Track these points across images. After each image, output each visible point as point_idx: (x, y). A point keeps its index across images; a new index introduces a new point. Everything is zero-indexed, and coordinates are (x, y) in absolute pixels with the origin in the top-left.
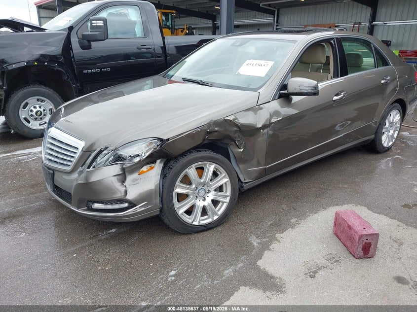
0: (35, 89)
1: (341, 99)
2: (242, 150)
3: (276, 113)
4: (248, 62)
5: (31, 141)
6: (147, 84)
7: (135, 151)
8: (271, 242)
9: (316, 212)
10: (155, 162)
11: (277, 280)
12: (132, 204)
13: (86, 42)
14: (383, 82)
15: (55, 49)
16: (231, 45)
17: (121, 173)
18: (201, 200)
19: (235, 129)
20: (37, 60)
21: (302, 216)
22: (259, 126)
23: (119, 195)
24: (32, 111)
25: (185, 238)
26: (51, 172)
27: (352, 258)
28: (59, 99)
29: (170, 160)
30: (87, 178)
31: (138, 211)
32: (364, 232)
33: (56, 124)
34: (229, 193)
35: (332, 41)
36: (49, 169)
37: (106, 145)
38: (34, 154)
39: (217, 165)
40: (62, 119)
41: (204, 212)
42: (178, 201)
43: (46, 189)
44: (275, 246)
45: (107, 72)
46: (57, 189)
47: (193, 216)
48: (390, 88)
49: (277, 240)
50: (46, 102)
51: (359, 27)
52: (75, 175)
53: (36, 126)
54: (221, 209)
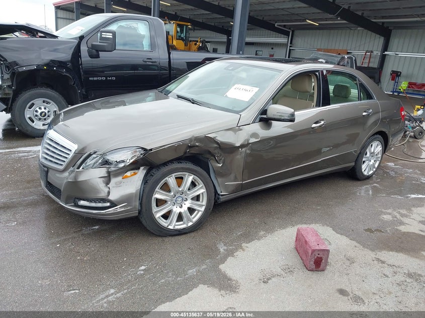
0: (42, 91)
1: (320, 126)
2: (220, 165)
3: (254, 135)
4: (236, 86)
5: (33, 140)
6: (150, 96)
7: (120, 157)
8: (237, 250)
9: (284, 228)
10: (139, 168)
11: (234, 282)
12: (113, 204)
13: (95, 52)
14: (364, 114)
15: (65, 55)
16: (225, 69)
17: (106, 175)
18: (178, 207)
19: (216, 146)
20: (47, 65)
21: (270, 230)
22: (238, 145)
23: (103, 195)
24: (37, 111)
25: (160, 239)
26: (46, 169)
27: (305, 270)
28: (64, 102)
29: (153, 168)
30: (76, 177)
31: (118, 211)
32: (317, 248)
33: (55, 127)
34: (204, 203)
35: (317, 73)
36: (44, 166)
37: (96, 150)
38: (35, 152)
39: (195, 176)
40: (61, 123)
41: (180, 218)
42: (157, 206)
43: (41, 186)
44: (239, 253)
45: (111, 80)
46: (49, 185)
47: (168, 221)
48: (371, 121)
49: (242, 249)
50: (51, 104)
51: (371, 55)
52: (66, 174)
53: (40, 126)
54: (196, 217)
